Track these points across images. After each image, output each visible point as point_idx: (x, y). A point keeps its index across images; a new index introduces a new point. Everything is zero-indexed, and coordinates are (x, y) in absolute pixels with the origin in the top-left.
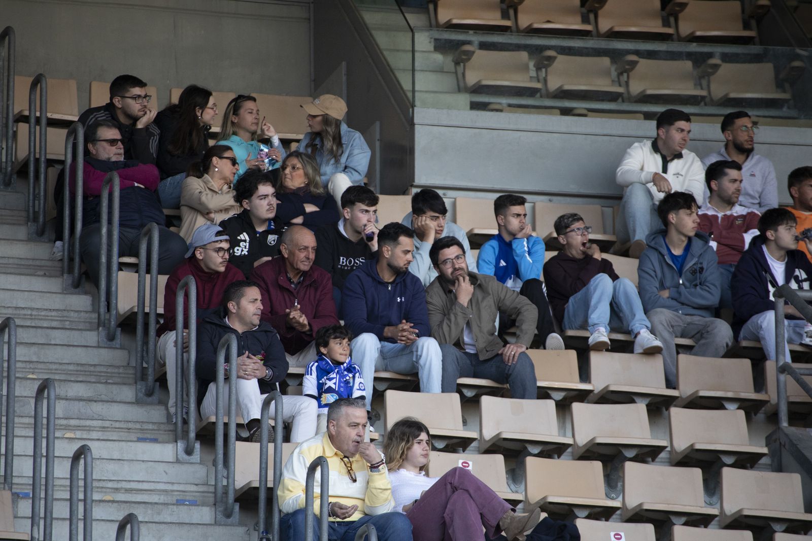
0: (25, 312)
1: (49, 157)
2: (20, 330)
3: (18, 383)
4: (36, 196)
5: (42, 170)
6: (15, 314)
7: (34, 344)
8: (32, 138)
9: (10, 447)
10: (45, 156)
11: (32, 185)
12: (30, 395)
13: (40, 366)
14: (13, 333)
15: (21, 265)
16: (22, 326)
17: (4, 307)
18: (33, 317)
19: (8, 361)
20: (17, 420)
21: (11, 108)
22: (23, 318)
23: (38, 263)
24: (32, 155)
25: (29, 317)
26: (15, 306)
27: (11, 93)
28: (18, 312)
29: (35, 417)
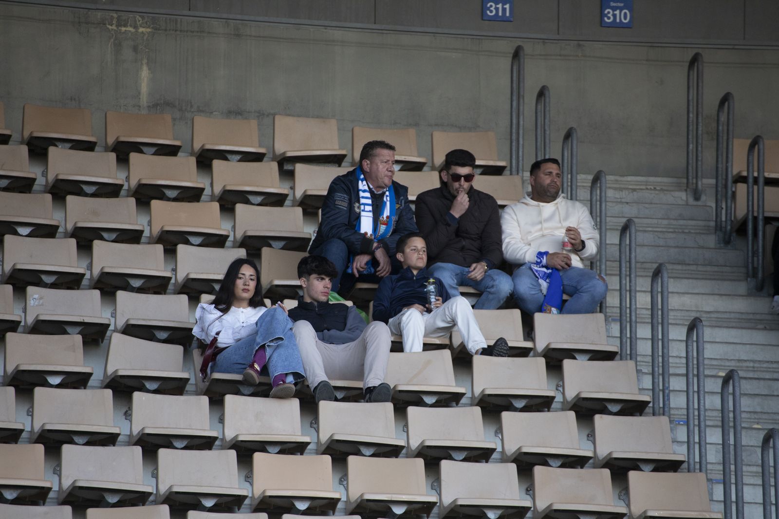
0: (748, 364)
1: (767, 214)
2: (743, 382)
3: (744, 433)
4: (755, 253)
5: (760, 227)
6: (738, 367)
7: (757, 395)
8: (751, 198)
9: (740, 494)
10: (763, 214)
11: (750, 243)
12: (756, 445)
13: (764, 416)
14: (737, 384)
15: (742, 319)
16: (745, 378)
17: (728, 360)
18: (756, 369)
19: (734, 412)
20: (745, 468)
21: (730, 169)
22: (746, 370)
23: (758, 317)
24: (750, 213)
25: (751, 369)
26: (737, 359)
27: (730, 156)
28: (741, 364)
29: (763, 466)
